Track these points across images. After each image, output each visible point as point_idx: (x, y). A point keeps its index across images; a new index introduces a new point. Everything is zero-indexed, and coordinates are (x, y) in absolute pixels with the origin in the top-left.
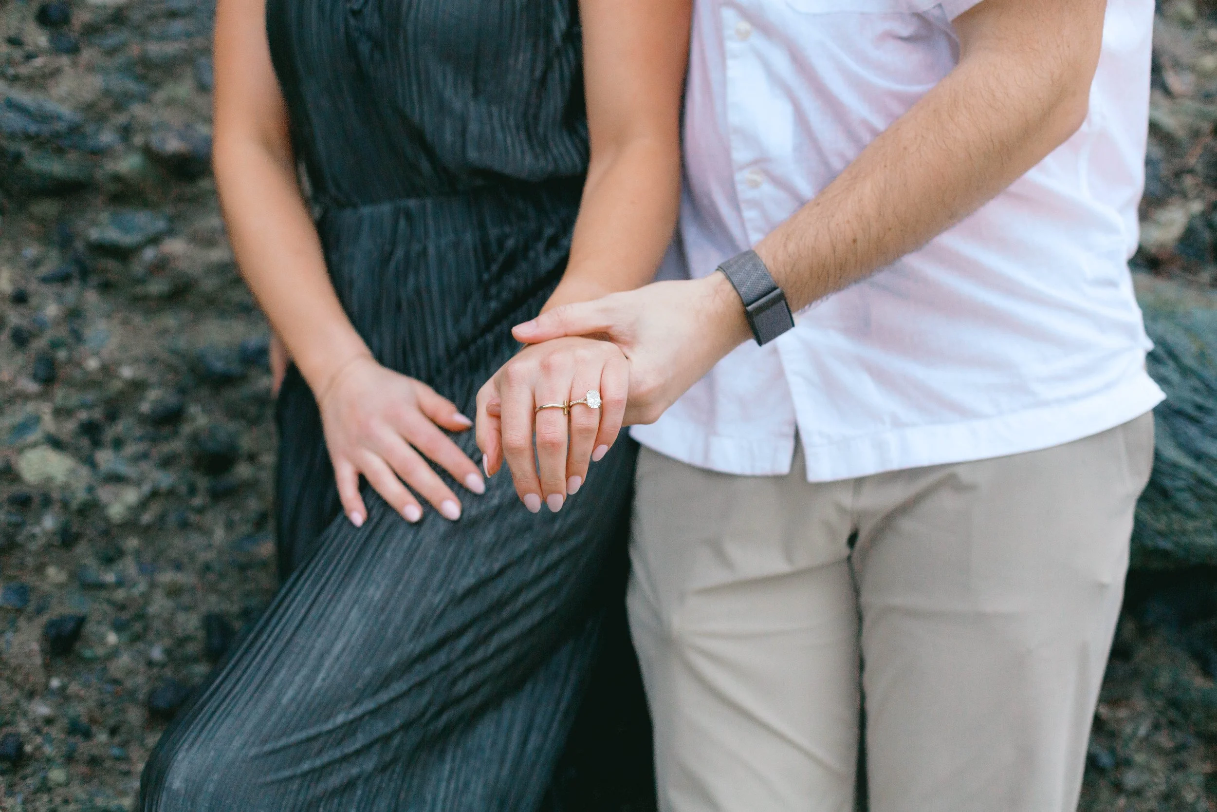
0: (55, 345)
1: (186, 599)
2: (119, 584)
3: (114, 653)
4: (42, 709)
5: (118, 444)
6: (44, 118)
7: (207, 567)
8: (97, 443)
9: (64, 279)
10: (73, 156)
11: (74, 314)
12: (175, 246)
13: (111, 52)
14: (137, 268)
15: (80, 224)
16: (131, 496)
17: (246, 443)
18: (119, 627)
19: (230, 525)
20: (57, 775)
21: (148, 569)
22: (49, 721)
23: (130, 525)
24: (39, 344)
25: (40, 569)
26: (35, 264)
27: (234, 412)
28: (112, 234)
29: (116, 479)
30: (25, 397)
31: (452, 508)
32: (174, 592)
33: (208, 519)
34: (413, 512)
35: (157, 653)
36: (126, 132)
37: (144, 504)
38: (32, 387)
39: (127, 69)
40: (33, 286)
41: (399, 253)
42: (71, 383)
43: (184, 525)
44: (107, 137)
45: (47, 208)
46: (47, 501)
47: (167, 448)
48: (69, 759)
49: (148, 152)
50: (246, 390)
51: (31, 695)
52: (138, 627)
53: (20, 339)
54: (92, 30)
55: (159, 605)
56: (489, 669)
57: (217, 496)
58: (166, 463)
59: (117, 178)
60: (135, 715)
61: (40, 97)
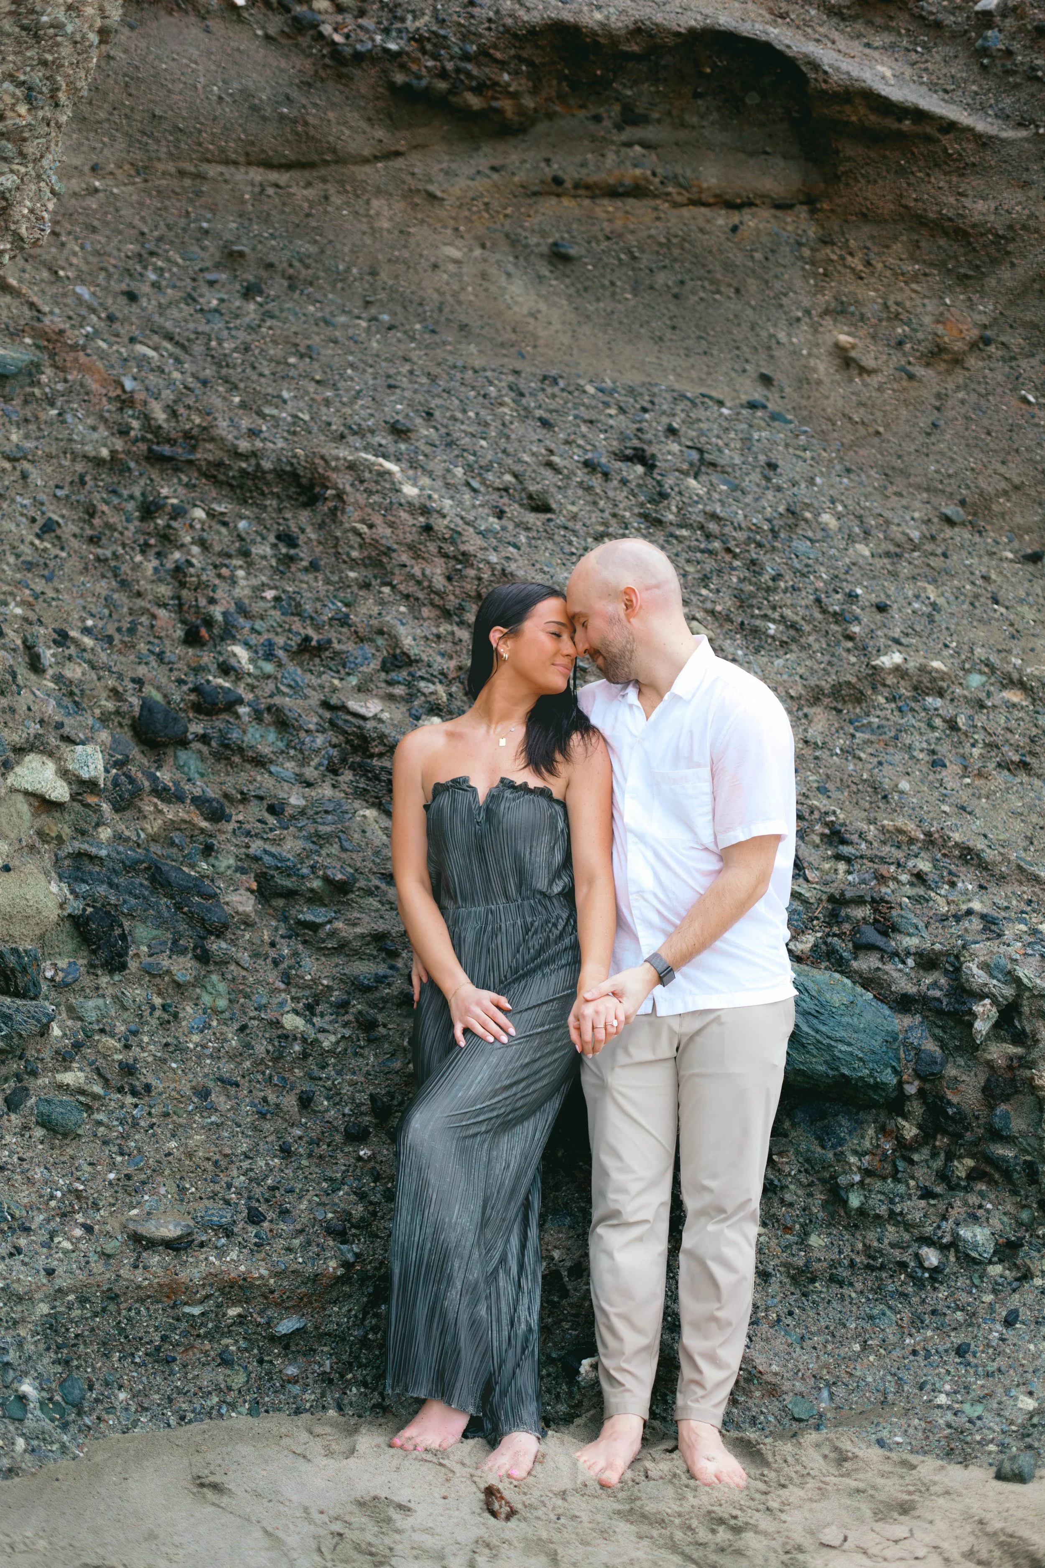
0: (290, 968)
1: (359, 1087)
2: (328, 1078)
3: (327, 1110)
4: (298, 1132)
5: (322, 1015)
6: (283, 860)
7: (368, 1073)
8: (313, 1014)
9: (290, 937)
10: (294, 879)
11: (295, 954)
12: (339, 925)
13: (300, 829)
14: (322, 934)
15: (293, 912)
16: (333, 1039)
17: (380, 1018)
18: (328, 1098)
19: (376, 1055)
20: (305, 1162)
21: (339, 1073)
22: (300, 1138)
23: (332, 1052)
24: (284, 966)
25: (291, 1070)
26: (276, 929)
27: (372, 1005)
28: (310, 917)
29: (323, 1031)
30: (280, 991)
31: (504, 1039)
32: (352, 1084)
33: (366, 1052)
34: (491, 1039)
35: (347, 1111)
36: (313, 868)
37: (338, 1042)
38: (282, 986)
39: (309, 838)
40: (278, 939)
41: (490, 928)
42: (297, 986)
43: (356, 1054)
44: (305, 871)
45: (280, 902)
46: (295, 1038)
47: (346, 1018)
48: (310, 1156)
49: (326, 879)
50: (378, 995)
51: (292, 1126)
52: (337, 1099)
53: (276, 963)
54: (293, 817)
55: (346, 1090)
56: (528, 1099)
57: (370, 1041)
58: (345, 1025)
59: (312, 890)
60: (339, 1138)
61: (279, 849)
